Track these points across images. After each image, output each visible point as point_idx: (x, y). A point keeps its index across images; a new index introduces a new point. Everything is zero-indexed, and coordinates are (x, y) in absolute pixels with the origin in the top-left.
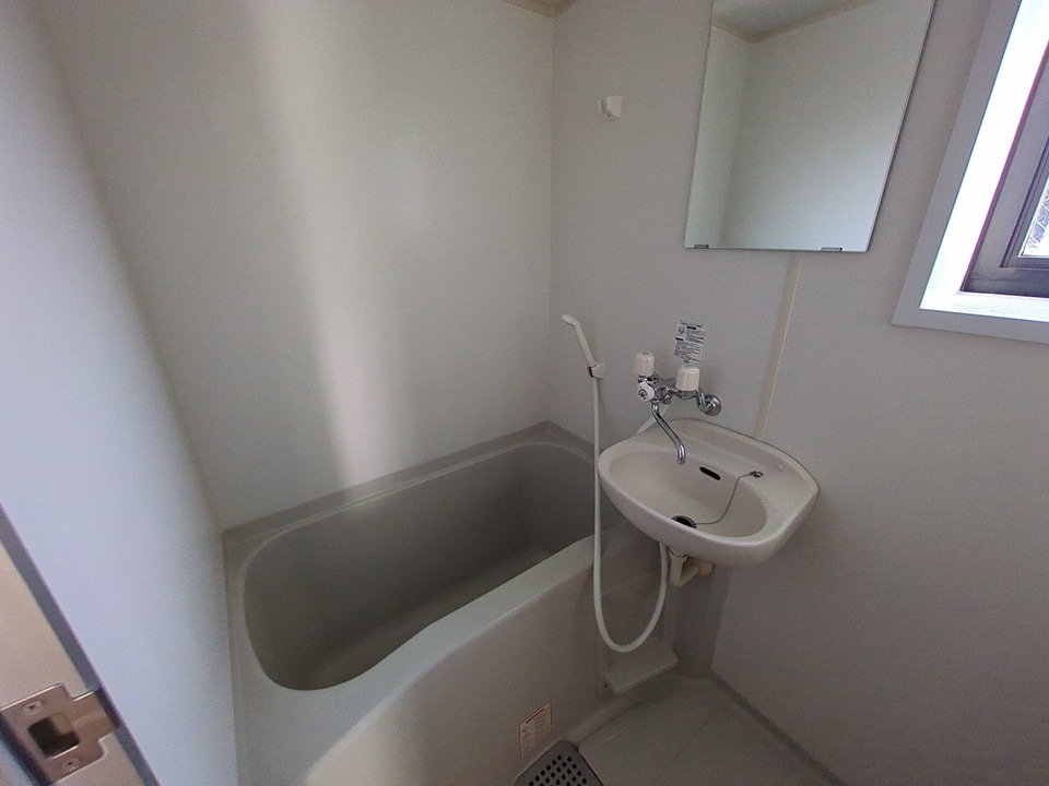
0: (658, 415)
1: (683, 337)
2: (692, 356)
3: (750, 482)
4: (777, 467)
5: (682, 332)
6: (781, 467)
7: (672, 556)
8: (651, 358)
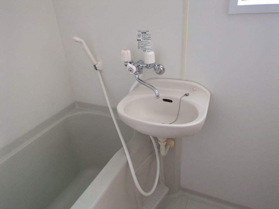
0: (139, 79)
1: (141, 38)
2: (147, 47)
3: (185, 98)
4: (194, 89)
5: (139, 36)
6: (195, 89)
7: (159, 143)
8: (129, 52)
